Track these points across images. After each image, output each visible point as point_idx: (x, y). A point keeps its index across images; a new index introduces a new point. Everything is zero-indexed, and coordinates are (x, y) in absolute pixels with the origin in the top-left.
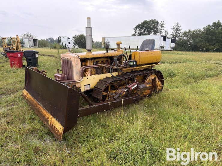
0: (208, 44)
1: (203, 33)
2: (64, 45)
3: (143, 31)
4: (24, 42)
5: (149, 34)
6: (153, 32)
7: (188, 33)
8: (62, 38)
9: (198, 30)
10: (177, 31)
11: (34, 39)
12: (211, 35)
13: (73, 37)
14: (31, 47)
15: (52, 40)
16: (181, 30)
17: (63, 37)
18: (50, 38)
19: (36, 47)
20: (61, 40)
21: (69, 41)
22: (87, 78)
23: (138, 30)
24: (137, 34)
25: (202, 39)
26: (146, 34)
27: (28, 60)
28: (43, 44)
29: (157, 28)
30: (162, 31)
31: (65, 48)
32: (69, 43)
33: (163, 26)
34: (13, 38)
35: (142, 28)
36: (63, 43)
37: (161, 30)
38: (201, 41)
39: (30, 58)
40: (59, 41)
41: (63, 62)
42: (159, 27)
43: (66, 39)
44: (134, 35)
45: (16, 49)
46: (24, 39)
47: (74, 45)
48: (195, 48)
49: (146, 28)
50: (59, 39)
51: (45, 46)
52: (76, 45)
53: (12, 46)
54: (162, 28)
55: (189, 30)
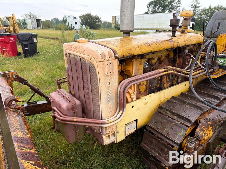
2: (70, 25)
3: (156, 8)
4: (26, 23)
5: (164, 12)
6: (168, 9)
7: (208, 10)
8: (67, 18)
9: (220, 7)
10: (195, 8)
11: (37, 20)
13: (80, 17)
14: (34, 28)
15: (57, 21)
16: (199, 7)
17: (69, 17)
18: (55, 19)
19: (40, 28)
20: (66, 20)
21: (76, 20)
22: (133, 107)
23: (151, 7)
24: (150, 12)
26: (160, 12)
27: (24, 46)
28: (48, 25)
29: (172, 5)
30: (178, 8)
31: (71, 29)
32: (76, 23)
33: (180, 3)
34: (9, 17)
35: (155, 6)
36: (69, 23)
39: (25, 43)
40: (65, 21)
41: (70, 64)
42: (175, 4)
43: (72, 18)
44: (147, 13)
45: (13, 32)
46: (26, 20)
47: (80, 26)
49: (161, 5)
50: (65, 19)
51: (49, 28)
52: (84, 25)
53: (8, 27)
55: (210, 7)
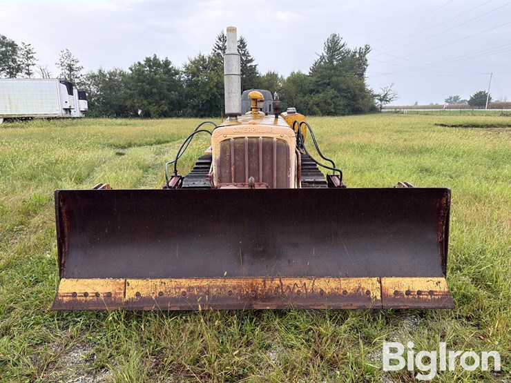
0: (145, 102)
1: (132, 78)
7: (98, 76)
9: (119, 71)
10: (70, 71)
12: (148, 84)
16: (79, 69)
25: (132, 92)
30: (31, 67)
33: (32, 57)
37: (28, 65)
38: (132, 96)
42: (20, 59)
48: (122, 111)
54: (29, 62)
55: (100, 71)
